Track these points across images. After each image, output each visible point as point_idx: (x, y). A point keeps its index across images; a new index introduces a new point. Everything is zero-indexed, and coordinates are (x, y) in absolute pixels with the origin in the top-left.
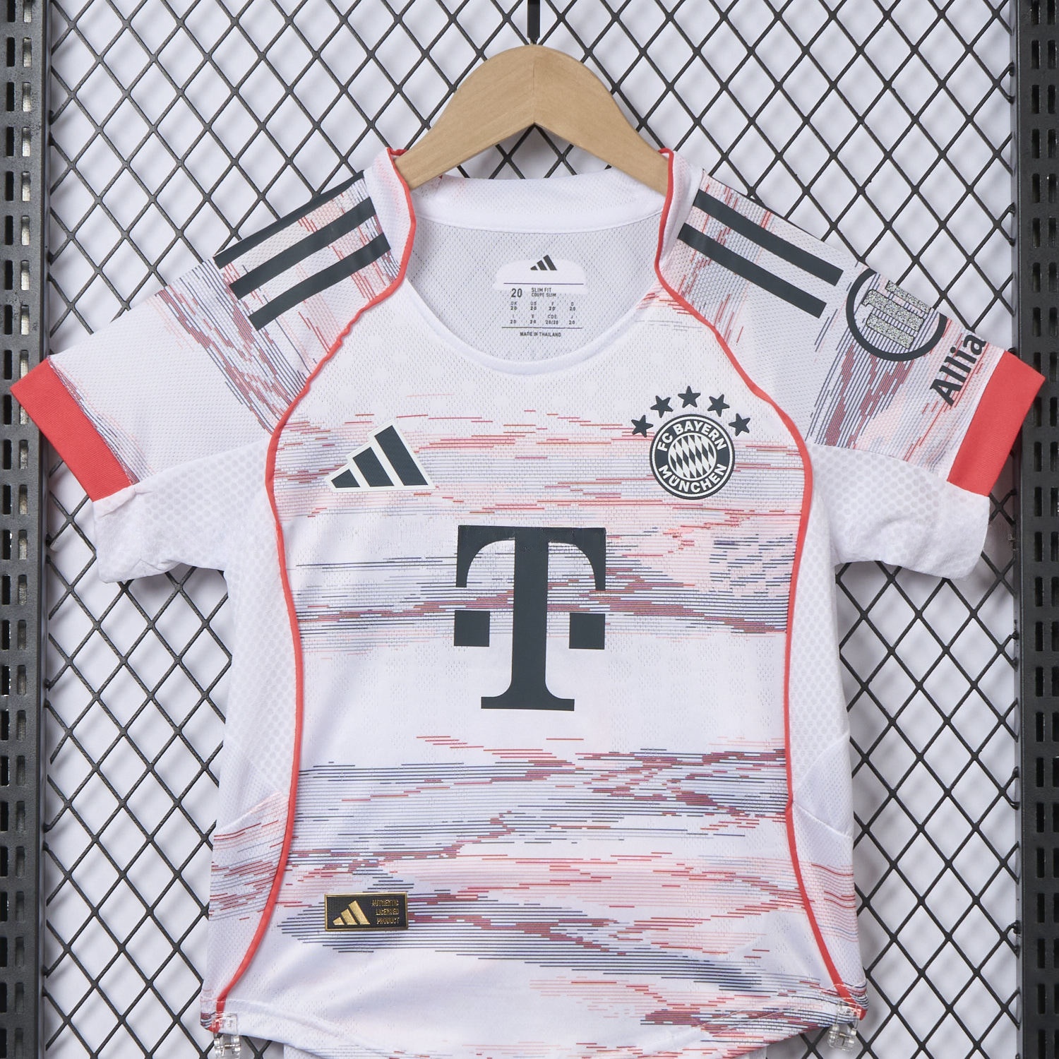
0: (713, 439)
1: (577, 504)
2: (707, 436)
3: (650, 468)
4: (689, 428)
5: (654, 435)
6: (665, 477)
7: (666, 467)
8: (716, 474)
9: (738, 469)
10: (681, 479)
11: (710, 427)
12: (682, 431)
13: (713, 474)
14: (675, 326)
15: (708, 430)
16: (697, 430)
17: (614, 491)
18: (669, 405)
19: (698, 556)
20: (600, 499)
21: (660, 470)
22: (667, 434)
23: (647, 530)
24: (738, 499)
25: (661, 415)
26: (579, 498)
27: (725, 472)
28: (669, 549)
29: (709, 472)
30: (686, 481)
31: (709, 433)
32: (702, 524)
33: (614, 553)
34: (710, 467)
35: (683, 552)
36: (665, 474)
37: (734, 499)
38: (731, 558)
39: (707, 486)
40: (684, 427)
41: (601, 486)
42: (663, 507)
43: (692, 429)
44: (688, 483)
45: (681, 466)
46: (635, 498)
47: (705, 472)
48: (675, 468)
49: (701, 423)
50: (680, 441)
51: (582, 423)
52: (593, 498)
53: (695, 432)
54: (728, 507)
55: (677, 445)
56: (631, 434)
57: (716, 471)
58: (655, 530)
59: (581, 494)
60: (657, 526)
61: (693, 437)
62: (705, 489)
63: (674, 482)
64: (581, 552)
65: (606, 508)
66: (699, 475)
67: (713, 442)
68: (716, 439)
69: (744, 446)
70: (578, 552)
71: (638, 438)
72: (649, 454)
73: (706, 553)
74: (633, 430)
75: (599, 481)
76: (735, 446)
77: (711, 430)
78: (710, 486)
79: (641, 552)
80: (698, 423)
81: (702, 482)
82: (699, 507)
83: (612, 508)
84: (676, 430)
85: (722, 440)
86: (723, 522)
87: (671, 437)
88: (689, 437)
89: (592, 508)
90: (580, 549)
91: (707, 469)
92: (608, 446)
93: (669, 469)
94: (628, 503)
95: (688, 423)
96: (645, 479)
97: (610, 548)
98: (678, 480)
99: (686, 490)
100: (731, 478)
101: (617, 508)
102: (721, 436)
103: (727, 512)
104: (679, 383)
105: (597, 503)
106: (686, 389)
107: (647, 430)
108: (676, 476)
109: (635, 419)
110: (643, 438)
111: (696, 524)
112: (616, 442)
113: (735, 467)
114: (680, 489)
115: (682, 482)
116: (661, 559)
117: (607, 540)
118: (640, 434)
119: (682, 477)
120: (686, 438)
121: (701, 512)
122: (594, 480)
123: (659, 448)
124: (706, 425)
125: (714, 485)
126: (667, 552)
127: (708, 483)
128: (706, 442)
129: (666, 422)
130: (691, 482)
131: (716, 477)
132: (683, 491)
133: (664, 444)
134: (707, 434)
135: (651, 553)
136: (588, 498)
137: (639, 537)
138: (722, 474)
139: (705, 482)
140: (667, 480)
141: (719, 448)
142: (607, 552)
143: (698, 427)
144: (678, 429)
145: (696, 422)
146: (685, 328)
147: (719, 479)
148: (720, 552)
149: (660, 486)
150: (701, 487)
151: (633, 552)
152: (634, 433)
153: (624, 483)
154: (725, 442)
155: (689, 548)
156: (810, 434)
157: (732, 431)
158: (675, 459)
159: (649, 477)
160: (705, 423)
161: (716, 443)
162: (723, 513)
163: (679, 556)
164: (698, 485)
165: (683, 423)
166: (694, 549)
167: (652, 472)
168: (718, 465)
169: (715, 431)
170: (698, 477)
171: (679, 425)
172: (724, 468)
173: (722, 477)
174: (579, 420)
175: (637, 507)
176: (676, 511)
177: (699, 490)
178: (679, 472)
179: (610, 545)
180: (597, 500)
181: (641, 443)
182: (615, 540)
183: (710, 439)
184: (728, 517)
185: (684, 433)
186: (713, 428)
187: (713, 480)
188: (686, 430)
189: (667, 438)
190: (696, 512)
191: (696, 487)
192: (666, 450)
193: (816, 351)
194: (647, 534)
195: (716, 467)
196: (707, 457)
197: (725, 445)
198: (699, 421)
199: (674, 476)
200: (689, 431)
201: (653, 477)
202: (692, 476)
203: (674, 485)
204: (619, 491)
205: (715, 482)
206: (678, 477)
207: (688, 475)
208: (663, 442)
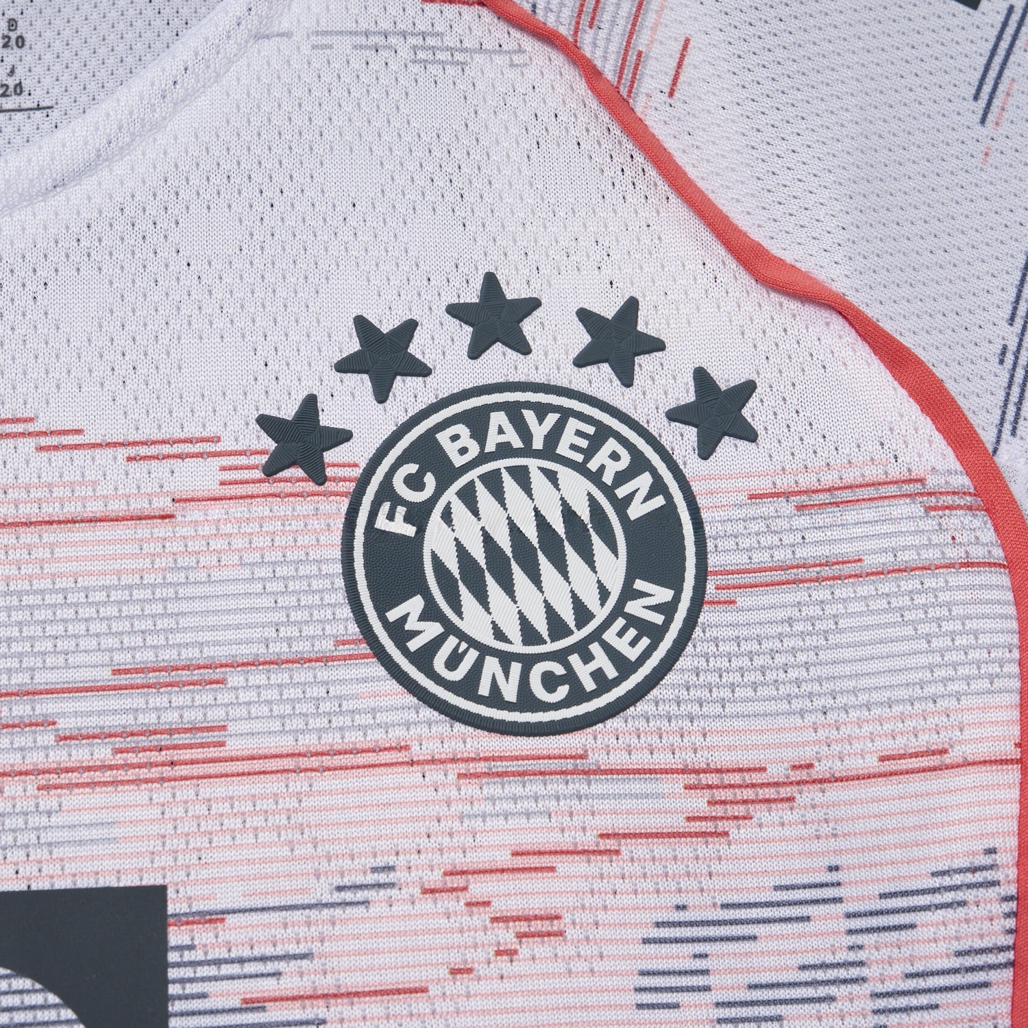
0: (608, 478)
1: (31, 784)
2: (581, 468)
3: (347, 612)
4: (502, 439)
5: (357, 473)
6: (414, 645)
7: (415, 604)
8: (633, 621)
9: (724, 595)
10: (485, 651)
11: (590, 430)
12: (474, 450)
13: (620, 622)
14: (415, 48)
15: (584, 443)
16: (538, 444)
17: (192, 716)
18: (414, 349)
19: (585, 981)
20: (132, 758)
21: (393, 615)
22: (412, 468)
23: (347, 881)
24: (738, 724)
25: (382, 394)
26: (36, 759)
27: (668, 610)
28: (455, 958)
29: (601, 614)
30: (506, 660)
31: (589, 453)
32: (589, 840)
33: (203, 996)
34: (604, 594)
35: (518, 967)
36: (415, 634)
37: (718, 725)
38: (729, 980)
39: (598, 675)
40: (480, 435)
41: (135, 700)
42: (412, 776)
43: (517, 443)
44: (516, 668)
45: (482, 599)
46: (286, 743)
47: (582, 614)
48: (457, 608)
49: (552, 418)
50: (468, 495)
51: (45, 441)
52: (103, 752)
53: (528, 451)
54: (699, 760)
55: (460, 510)
56: (258, 474)
57: (633, 607)
58: (382, 878)
59: (48, 738)
60: (391, 860)
61: (521, 476)
62: (590, 685)
63: (454, 661)
64: (53, 998)
65: (162, 794)
66: (558, 628)
67: (608, 491)
68: (621, 478)
69: (743, 498)
70: (38, 999)
71: (288, 488)
72: (337, 553)
73: (622, 966)
74: (264, 459)
75: (123, 680)
76: (701, 501)
77: (596, 443)
78: (611, 673)
79: (326, 983)
80: (541, 421)
81: (574, 659)
82: (569, 764)
83: (186, 791)
84: (451, 449)
85: (644, 481)
86: (680, 824)
87: (430, 480)
88: (506, 476)
89: (99, 797)
90: (49, 987)
91: (591, 600)
92: (161, 529)
93: (431, 613)
94: (257, 765)
95: (498, 419)
96: (325, 659)
97: (188, 972)
98: (473, 655)
99: (510, 692)
100: (698, 632)
101: (209, 789)
102: (639, 464)
103: (692, 779)
104: (449, 267)
105: (121, 775)
106: (477, 283)
107: (329, 456)
108: (462, 636)
109: (274, 413)
110: (311, 486)
111: (566, 841)
112: (194, 513)
113: (710, 587)
114: (484, 689)
115: (492, 665)
116: (419, 1004)
117: (176, 936)
118: (297, 472)
119: (488, 639)
120: (493, 483)
121: (583, 788)
122: (104, 676)
123: (382, 523)
124: (573, 424)
125: (625, 667)
126: (444, 972)
127: (601, 660)
128: (577, 490)
129: (403, 418)
130: (528, 662)
131: (632, 633)
132: (495, 698)
133: (401, 511)
134: (579, 458)
135: (374, 980)
136: (81, 754)
137: (314, 914)
138: (658, 619)
139: (587, 658)
140: (423, 659)
141: (636, 511)
142: (173, 989)
143: (539, 432)
144: (459, 444)
145: (529, 416)
146: (459, 57)
147: (645, 642)
148: (680, 956)
149: (394, 685)
150: (571, 677)
151: (290, 984)
152: (272, 469)
153: (235, 679)
154: (658, 487)
155: (541, 949)
156: (1008, 427)
157: (681, 441)
158: (453, 565)
159: (344, 650)
160: (566, 413)
161: (621, 492)
162: (675, 785)
163: (497, 985)
164: (559, 670)
165: (477, 422)
166: (566, 950)
167: (354, 629)
168: (640, 585)
169: (611, 445)
170: (555, 637)
171: (461, 429)
172: (663, 595)
173: (656, 633)
174: (31, 427)
175: (299, 783)
176: (471, 789)
177: (563, 691)
178: (474, 621)
179: (188, 956)
180: (119, 759)
181: (304, 507)
182: (203, 935)
183: (595, 477)
184: (698, 803)
185: (483, 458)
186: (604, 433)
187: (622, 645)
188: (490, 447)
189: (415, 482)
190: (556, 786)
191: (550, 681)
192: (410, 530)
193: (983, 121)
194: (348, 896)
195: (629, 593)
196: (588, 557)
197: (659, 501)
198: (541, 411)
199: (452, 641)
200: (504, 450)
201: (364, 648)
202: (529, 634)
203: (457, 675)
204: (216, 715)
205: (632, 654)
206: (473, 643)
207: (514, 631)
208: (397, 500)
